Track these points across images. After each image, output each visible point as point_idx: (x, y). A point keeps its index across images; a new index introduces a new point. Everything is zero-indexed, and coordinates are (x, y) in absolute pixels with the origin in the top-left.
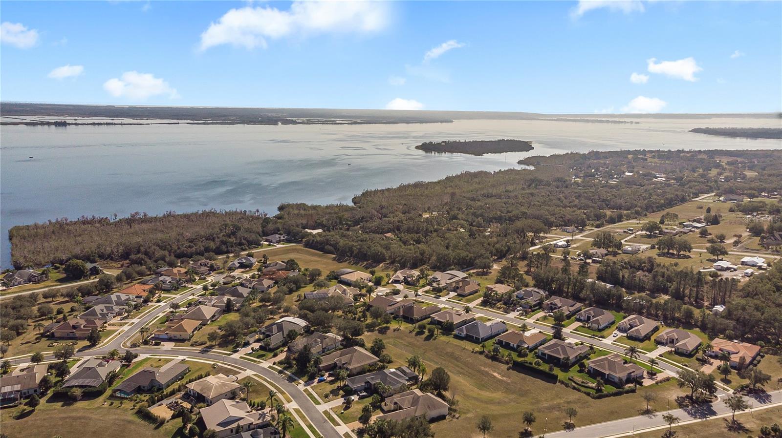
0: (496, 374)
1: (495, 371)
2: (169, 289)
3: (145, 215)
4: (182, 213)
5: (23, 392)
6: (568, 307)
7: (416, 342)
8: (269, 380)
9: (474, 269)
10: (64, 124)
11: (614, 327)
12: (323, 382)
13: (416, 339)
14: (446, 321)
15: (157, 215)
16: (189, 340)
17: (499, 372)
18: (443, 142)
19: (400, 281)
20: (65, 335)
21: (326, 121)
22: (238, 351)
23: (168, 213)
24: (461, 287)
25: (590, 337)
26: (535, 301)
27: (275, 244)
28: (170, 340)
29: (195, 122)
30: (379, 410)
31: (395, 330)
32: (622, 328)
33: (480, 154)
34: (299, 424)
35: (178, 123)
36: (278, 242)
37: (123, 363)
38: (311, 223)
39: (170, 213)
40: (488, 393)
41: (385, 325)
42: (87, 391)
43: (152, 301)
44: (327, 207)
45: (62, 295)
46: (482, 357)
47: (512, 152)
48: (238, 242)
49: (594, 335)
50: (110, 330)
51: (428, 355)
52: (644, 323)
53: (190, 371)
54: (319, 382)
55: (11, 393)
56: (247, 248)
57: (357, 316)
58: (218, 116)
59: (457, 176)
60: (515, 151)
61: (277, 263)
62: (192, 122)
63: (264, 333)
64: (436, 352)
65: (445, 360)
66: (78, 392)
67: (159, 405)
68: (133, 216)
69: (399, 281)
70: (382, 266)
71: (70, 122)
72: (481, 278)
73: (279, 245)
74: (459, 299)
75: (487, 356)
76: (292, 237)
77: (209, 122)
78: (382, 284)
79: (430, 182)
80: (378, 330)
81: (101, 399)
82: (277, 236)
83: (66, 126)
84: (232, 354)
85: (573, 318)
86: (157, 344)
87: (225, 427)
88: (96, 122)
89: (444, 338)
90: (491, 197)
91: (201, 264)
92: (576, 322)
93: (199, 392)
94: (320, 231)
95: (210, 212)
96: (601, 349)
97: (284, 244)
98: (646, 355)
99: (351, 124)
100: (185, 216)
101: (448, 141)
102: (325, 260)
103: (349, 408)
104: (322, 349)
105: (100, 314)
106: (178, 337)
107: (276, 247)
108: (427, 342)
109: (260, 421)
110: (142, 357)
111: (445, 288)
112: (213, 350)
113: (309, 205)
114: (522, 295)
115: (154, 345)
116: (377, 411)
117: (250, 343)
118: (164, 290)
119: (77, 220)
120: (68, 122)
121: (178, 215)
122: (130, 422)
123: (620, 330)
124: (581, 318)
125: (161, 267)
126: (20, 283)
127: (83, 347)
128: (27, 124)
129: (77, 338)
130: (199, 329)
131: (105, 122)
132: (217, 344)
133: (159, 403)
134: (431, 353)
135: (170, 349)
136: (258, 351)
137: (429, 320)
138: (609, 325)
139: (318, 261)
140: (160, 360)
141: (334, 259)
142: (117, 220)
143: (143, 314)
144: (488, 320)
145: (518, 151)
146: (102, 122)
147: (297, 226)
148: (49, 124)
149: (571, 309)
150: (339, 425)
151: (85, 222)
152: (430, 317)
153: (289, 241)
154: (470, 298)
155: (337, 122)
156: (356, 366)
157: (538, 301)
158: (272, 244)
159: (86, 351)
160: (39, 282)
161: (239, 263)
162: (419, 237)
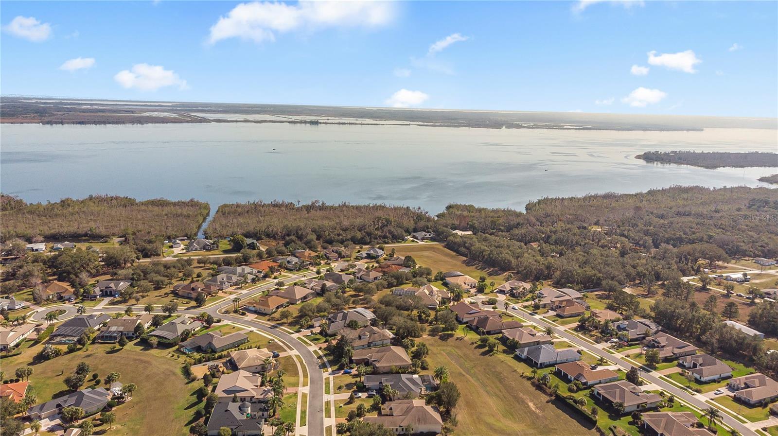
0: (531, 404)
1: (532, 401)
2: (291, 268)
3: (323, 204)
4: (355, 205)
5: (124, 333)
6: (673, 348)
7: (471, 355)
8: (304, 362)
9: (600, 291)
10: (316, 123)
11: (724, 383)
12: (348, 375)
13: (473, 351)
14: (512, 339)
15: (334, 205)
16: (270, 315)
17: (536, 402)
18: (672, 152)
19: (506, 292)
20: (186, 295)
21: (553, 126)
22: (301, 331)
23: (343, 204)
24: (563, 307)
25: (681, 388)
26: (638, 335)
27: (418, 241)
28: (256, 312)
29: (425, 124)
30: (377, 412)
31: (457, 339)
32: (734, 386)
33: (714, 167)
34: (296, 408)
35: (409, 125)
36: (422, 239)
37: (204, 324)
38: (463, 224)
39: (345, 203)
40: (510, 422)
41: (450, 332)
42: (162, 341)
43: (270, 277)
44: (493, 211)
45: (210, 263)
46: (528, 384)
47: (761, 166)
48: (383, 234)
49: (688, 387)
50: (220, 296)
51: (475, 370)
52: (765, 385)
53: (248, 341)
54: (345, 373)
55: (114, 332)
56: (390, 241)
57: (430, 319)
58: (449, 119)
59: (664, 191)
60: (765, 166)
61: (399, 258)
62: (422, 124)
63: (330, 319)
64: (485, 369)
65: (488, 379)
66: (154, 341)
67: (204, 365)
68: (313, 203)
69: (504, 291)
70: (506, 275)
71: (322, 121)
72: (600, 301)
73: (423, 242)
74: (553, 320)
75: (533, 384)
76: (439, 236)
77: (437, 124)
78: (485, 292)
79: (625, 194)
80: (440, 336)
81: (171, 350)
82: (424, 233)
83: (318, 125)
84: (293, 333)
85: (676, 362)
86: (243, 314)
87: (228, 395)
88: (341, 122)
89: (502, 357)
90: (688, 215)
91: (333, 251)
92: (677, 367)
93: (235, 360)
94: (470, 233)
95: (380, 206)
96: (683, 403)
97: (426, 242)
98: (745, 425)
99: (579, 129)
100: (358, 208)
101: (679, 152)
102: (455, 262)
103: (351, 403)
104: (367, 343)
105: (220, 282)
106: (263, 311)
107: (418, 244)
108: (482, 356)
109: (262, 397)
110: (225, 322)
111: (545, 306)
112: (282, 327)
113: (476, 207)
114: (626, 326)
115: (240, 315)
116: (374, 412)
117: (315, 326)
118: (287, 269)
119: (270, 203)
120: (320, 121)
121: (352, 206)
122: (174, 374)
123: (731, 388)
124: (685, 364)
125: (298, 249)
126: (196, 249)
127: (191, 307)
128: (290, 122)
129: (192, 298)
130: (285, 307)
131: (348, 122)
132: (288, 322)
133: (204, 364)
134: (479, 369)
135: (249, 320)
136: (316, 335)
137: (501, 335)
138: (719, 379)
139: (448, 262)
140: (234, 328)
141: (464, 262)
142: (299, 206)
143: (255, 287)
144: (569, 346)
145: (769, 166)
146: (346, 122)
147: (446, 226)
148: (305, 122)
149: (676, 351)
150: (330, 417)
151: (276, 205)
152: (501, 333)
153: (432, 239)
154: (567, 320)
155: (565, 127)
156: (385, 365)
157: (642, 336)
158: (416, 240)
159: (191, 310)
160: (210, 250)
161: (367, 254)
162: (562, 249)
